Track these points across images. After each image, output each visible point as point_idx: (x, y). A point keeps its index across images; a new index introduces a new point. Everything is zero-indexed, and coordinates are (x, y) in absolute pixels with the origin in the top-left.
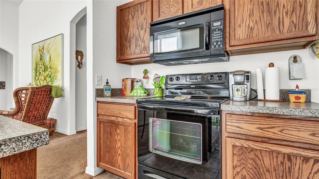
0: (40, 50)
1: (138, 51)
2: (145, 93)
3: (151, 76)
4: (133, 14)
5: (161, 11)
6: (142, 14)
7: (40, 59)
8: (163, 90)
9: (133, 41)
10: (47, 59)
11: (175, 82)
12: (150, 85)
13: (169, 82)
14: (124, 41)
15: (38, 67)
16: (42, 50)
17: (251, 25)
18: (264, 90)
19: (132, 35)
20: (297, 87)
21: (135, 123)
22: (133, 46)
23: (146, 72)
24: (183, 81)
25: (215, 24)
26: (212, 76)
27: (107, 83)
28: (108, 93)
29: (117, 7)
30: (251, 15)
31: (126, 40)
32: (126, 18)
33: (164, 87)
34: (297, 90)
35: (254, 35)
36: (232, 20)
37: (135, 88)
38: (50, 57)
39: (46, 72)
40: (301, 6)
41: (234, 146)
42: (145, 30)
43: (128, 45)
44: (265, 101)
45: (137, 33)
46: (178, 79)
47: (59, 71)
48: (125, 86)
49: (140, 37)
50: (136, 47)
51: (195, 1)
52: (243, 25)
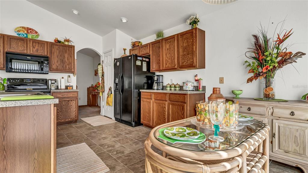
17: (57, 65)
18: (61, 86)
20: (70, 85)
26: (39, 80)
30: (57, 62)
35: (58, 68)
36: (51, 62)
51: (34, 50)
52: (55, 65)
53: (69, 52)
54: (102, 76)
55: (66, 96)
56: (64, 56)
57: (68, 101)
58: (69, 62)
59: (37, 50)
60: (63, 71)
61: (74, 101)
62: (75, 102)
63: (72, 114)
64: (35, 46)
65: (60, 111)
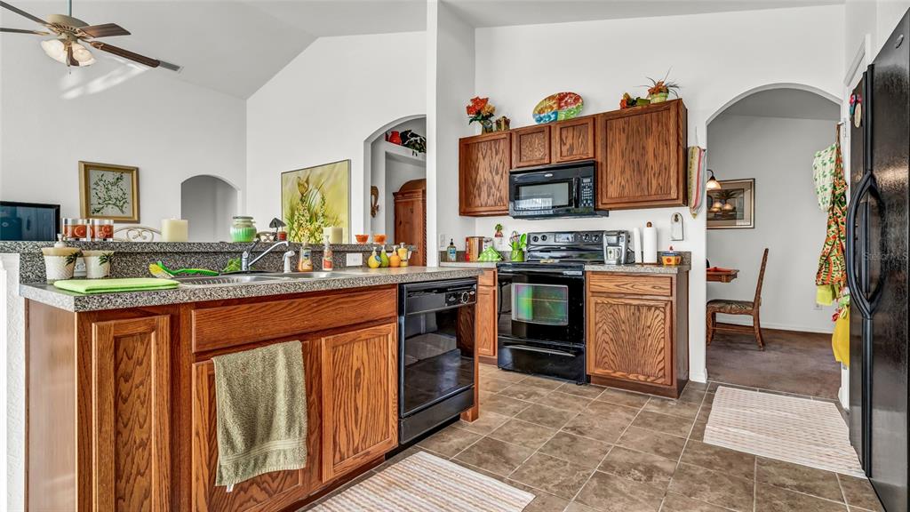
0: (299, 185)
1: (491, 201)
2: (499, 257)
3: (507, 233)
4: (484, 152)
5: (523, 153)
6: (497, 154)
7: (301, 200)
8: (523, 253)
9: (484, 188)
10: (315, 200)
11: (540, 242)
12: (505, 245)
13: (532, 242)
14: (471, 187)
15: (296, 213)
16: (306, 185)
17: (623, 183)
18: (642, 252)
19: (483, 180)
20: (671, 249)
21: (494, 291)
22: (484, 195)
23: (499, 228)
24: (551, 241)
25: (585, 181)
26: (587, 235)
27: (452, 244)
28: (453, 257)
29: (460, 139)
30: (623, 172)
31: (474, 186)
32: (474, 157)
33: (525, 249)
34: (671, 252)
35: (626, 194)
36: (604, 177)
37: (484, 250)
38: (323, 199)
39: (315, 223)
40: (666, 169)
41: (596, 303)
42: (502, 175)
43: (476, 192)
44: (642, 264)
45: (490, 178)
46: (544, 238)
47: (342, 222)
48: (469, 247)
49: (494, 183)
50: (489, 196)
51: (565, 149)
52: (615, 183)
53: (660, 128)
54: (833, 203)
55: (627, 288)
56: (644, 148)
57: (639, 310)
58: (661, 165)
59: (572, 148)
60: (641, 199)
61: (657, 312)
62: (662, 316)
63: (651, 360)
64: (566, 138)
65: (612, 340)
